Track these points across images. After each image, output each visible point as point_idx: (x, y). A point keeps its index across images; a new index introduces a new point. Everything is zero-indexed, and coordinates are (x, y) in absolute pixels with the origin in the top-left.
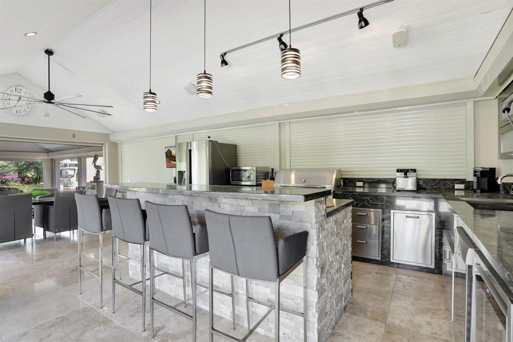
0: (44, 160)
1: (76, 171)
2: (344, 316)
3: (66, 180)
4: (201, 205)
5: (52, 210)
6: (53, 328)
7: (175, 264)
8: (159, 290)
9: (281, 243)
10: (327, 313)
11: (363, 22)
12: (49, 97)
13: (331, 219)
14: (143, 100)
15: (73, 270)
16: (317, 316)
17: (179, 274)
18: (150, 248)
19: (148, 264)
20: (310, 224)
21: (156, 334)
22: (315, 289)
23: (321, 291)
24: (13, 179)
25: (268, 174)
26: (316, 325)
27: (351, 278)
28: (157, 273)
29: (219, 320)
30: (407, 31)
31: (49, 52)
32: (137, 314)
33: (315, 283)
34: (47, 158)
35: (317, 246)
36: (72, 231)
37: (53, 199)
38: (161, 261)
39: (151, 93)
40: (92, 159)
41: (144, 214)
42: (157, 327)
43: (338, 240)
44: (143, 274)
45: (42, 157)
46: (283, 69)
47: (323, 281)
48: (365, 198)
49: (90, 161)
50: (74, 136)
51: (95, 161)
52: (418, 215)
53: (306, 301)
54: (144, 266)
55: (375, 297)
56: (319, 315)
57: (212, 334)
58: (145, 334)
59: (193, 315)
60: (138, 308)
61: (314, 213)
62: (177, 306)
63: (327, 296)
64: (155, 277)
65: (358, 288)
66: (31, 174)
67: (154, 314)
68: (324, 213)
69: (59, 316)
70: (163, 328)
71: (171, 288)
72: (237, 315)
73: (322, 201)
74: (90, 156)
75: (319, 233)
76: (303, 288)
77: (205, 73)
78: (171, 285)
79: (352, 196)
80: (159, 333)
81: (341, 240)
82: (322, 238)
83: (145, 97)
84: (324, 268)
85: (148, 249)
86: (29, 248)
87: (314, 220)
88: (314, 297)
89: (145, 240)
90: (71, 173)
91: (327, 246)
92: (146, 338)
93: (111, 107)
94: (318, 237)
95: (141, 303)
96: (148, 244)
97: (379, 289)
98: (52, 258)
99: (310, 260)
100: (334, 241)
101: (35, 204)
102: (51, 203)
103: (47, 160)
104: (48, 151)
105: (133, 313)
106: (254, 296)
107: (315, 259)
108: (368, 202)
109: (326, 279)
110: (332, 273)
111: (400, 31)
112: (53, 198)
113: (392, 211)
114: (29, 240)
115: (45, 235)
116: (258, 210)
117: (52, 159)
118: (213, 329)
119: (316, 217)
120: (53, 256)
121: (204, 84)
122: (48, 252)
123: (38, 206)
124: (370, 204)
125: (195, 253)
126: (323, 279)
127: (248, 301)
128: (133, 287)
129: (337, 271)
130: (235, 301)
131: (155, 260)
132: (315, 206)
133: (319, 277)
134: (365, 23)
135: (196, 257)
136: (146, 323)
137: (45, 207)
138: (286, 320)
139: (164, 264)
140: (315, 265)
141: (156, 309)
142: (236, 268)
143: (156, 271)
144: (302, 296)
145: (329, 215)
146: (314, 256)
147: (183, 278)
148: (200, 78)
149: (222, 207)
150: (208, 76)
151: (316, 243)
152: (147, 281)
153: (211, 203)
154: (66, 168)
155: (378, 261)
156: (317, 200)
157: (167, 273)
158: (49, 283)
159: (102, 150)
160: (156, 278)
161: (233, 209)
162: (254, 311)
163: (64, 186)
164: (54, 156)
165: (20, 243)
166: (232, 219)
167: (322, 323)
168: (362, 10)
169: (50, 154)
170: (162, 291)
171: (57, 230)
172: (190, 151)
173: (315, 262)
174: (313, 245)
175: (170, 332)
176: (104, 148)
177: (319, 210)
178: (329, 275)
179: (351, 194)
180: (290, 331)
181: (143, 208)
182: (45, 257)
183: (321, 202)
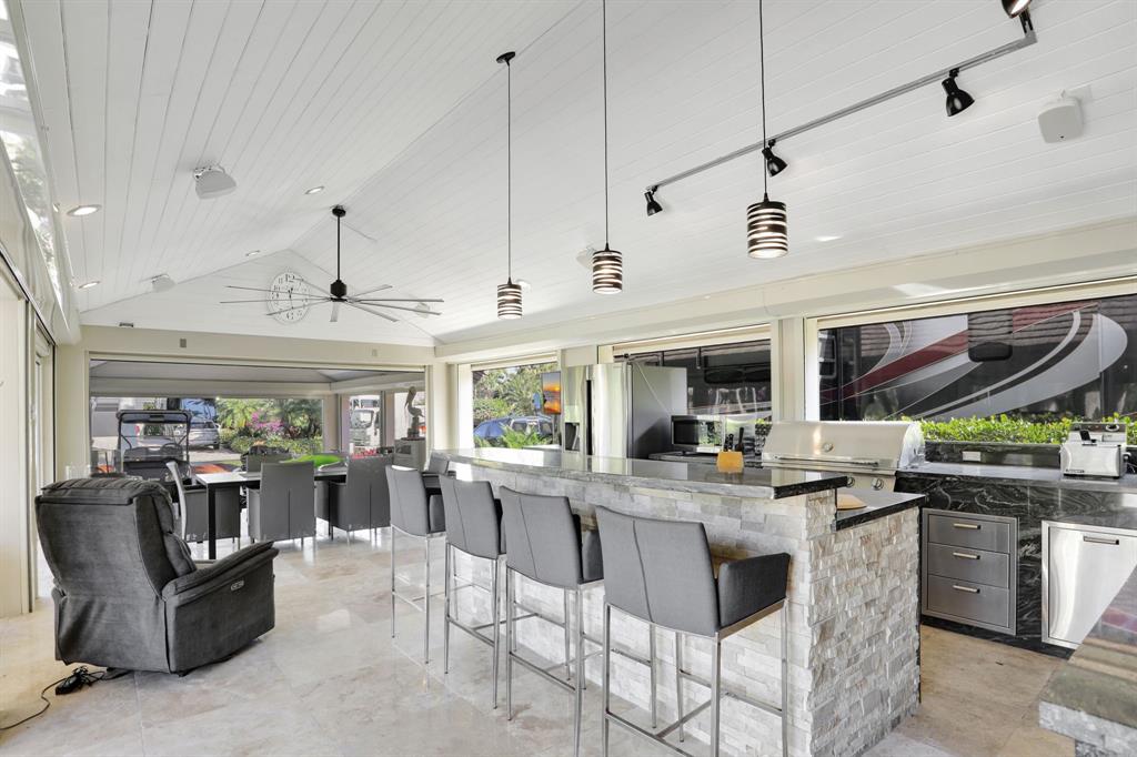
0: (324, 396)
1: (375, 416)
2: (890, 738)
3: (357, 433)
4: (600, 495)
5: (345, 490)
6: (358, 682)
7: (551, 598)
8: (522, 646)
9: (724, 570)
10: (838, 720)
11: (958, 99)
12: (338, 290)
13: (855, 533)
14: (496, 299)
15: (380, 598)
16: (811, 720)
17: (559, 618)
18: (508, 567)
19: (503, 598)
20: (796, 541)
21: (515, 715)
22: (806, 665)
23: (821, 673)
24: (272, 429)
25: (731, 439)
26: (809, 738)
27: (918, 663)
28: (519, 612)
29: (628, 709)
30: (1080, 102)
31: (339, 212)
32: (484, 680)
33: (805, 653)
34: (328, 392)
35: (811, 583)
36: (373, 530)
37: (343, 471)
38: (527, 593)
39: (510, 285)
40: (406, 395)
41: (497, 505)
42: (517, 706)
43: (872, 575)
44: (496, 612)
45: (319, 392)
46: (753, 242)
47: (829, 654)
48: (975, 490)
49: (400, 399)
50: (375, 353)
51: (409, 399)
52: (1118, 538)
53: (786, 685)
54: (496, 599)
55: (978, 711)
56: (815, 719)
57: (607, 721)
58: (496, 713)
59: (576, 686)
60: (487, 671)
61: (804, 521)
62: (550, 669)
63: (840, 685)
64: (515, 620)
65: (940, 690)
66: (300, 422)
67: (513, 685)
68: (830, 520)
69: (363, 667)
70: (527, 707)
71: (545, 645)
72: (662, 704)
73: (826, 498)
74: (402, 390)
75: (817, 557)
76: (780, 661)
77: (607, 250)
78: (544, 639)
79: (941, 484)
80: (519, 715)
81: (883, 577)
82: (824, 569)
83: (500, 294)
84: (832, 628)
85: (503, 569)
86: (309, 554)
87: (805, 534)
88: (804, 680)
89: (500, 553)
90: (365, 417)
91: (837, 586)
92: (498, 720)
93: (441, 301)
94: (815, 568)
95: (491, 663)
96: (503, 559)
97: (996, 699)
98: (345, 574)
99: (796, 609)
100: (859, 579)
101: (317, 479)
102: (342, 479)
103: (329, 396)
104: (331, 380)
105: (477, 677)
106: (694, 670)
107: (806, 608)
108: (983, 499)
109: (835, 652)
110: (854, 642)
111: (1059, 105)
112: (343, 469)
113: (1045, 525)
114: (308, 541)
115: (331, 533)
116: (702, 509)
117: (337, 395)
118: (608, 712)
119: (809, 529)
120: (348, 571)
121: (607, 270)
122: (339, 563)
123: (320, 482)
124: (989, 504)
125: (582, 580)
126: (829, 651)
127: (679, 677)
128: (479, 631)
129: (869, 640)
130: (658, 676)
131: (518, 591)
132: (807, 506)
133: (815, 642)
134: (961, 101)
135: (582, 586)
136: (499, 697)
137: (333, 484)
138: (752, 721)
139: (535, 600)
140: (806, 620)
141: (517, 676)
142: (646, 608)
143: (518, 610)
144: (779, 676)
145: (842, 525)
146: (804, 602)
147: (564, 625)
148: (599, 259)
149: (636, 501)
150: (614, 254)
151: (808, 577)
152: (501, 626)
153: (617, 493)
154: (357, 408)
155: (1010, 637)
156: (813, 495)
157: (536, 615)
158: (341, 616)
159: (423, 378)
160: (518, 622)
161: (657, 505)
162: (692, 697)
163: (357, 444)
164: (341, 389)
165: (294, 544)
166: (638, 523)
167: (827, 737)
168: (954, 72)
169: (333, 384)
170: (528, 649)
171: (350, 527)
172: (589, 383)
173: (807, 614)
174: (803, 581)
175: (538, 715)
176: (426, 374)
177: (816, 515)
178: (844, 644)
179: (940, 480)
180: (759, 743)
181: (496, 495)
182: (334, 571)
183: (822, 500)
